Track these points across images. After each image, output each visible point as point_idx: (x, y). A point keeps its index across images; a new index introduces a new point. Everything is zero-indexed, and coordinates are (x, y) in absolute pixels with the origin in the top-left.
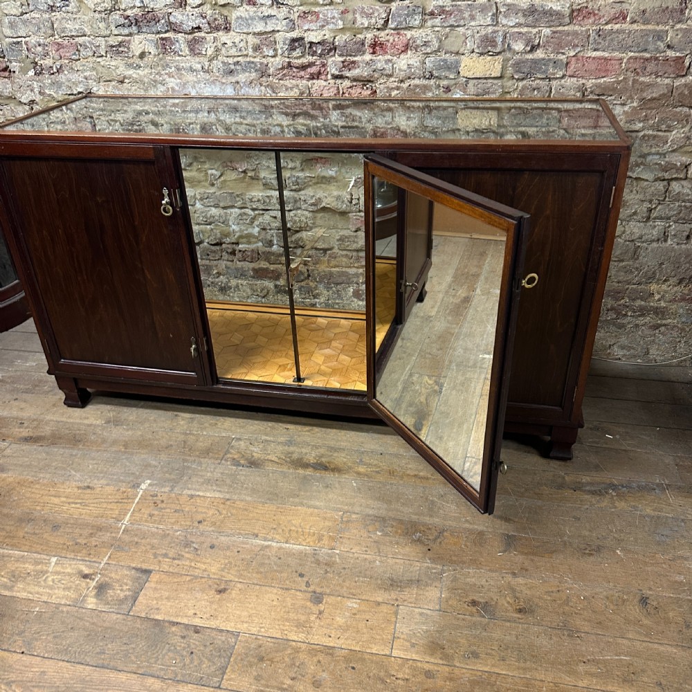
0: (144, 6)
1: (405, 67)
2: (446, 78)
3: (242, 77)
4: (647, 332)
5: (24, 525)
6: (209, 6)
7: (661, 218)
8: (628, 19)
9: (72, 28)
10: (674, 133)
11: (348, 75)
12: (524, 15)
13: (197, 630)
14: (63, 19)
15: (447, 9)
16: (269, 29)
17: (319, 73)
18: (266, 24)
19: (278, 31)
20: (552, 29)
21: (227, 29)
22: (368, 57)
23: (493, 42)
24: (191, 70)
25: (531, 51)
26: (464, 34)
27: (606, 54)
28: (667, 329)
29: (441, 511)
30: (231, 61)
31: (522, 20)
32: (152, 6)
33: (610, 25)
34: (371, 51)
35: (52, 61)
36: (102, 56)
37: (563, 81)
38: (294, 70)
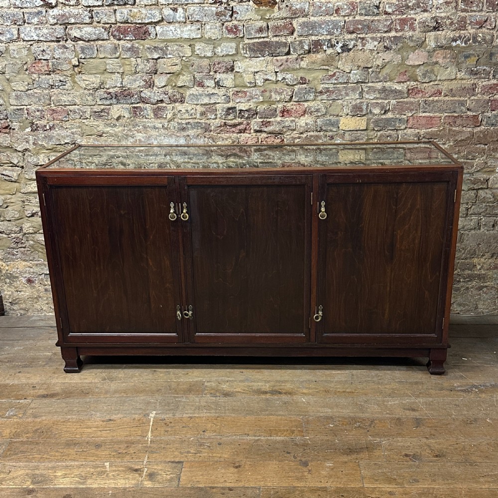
0: (123, 87)
1: (304, 124)
2: (331, 131)
3: (191, 132)
4: (475, 292)
5: (72, 447)
6: (170, 87)
7: (475, 214)
8: (442, 94)
9: (65, 99)
10: (477, 160)
11: (265, 130)
12: (379, 93)
13: (230, 489)
14: (59, 93)
15: (331, 89)
16: (212, 101)
17: (245, 129)
18: (210, 98)
19: (219, 103)
20: (397, 100)
21: (182, 102)
22: (279, 119)
23: (361, 109)
24: (155, 128)
25: (384, 113)
26: (342, 104)
27: (431, 115)
28: (488, 289)
29: (369, 410)
30: (184, 122)
31: (378, 96)
32: (129, 87)
33: (432, 98)
34: (281, 115)
35: (46, 121)
36: (87, 118)
37: (405, 131)
38: (228, 127)
